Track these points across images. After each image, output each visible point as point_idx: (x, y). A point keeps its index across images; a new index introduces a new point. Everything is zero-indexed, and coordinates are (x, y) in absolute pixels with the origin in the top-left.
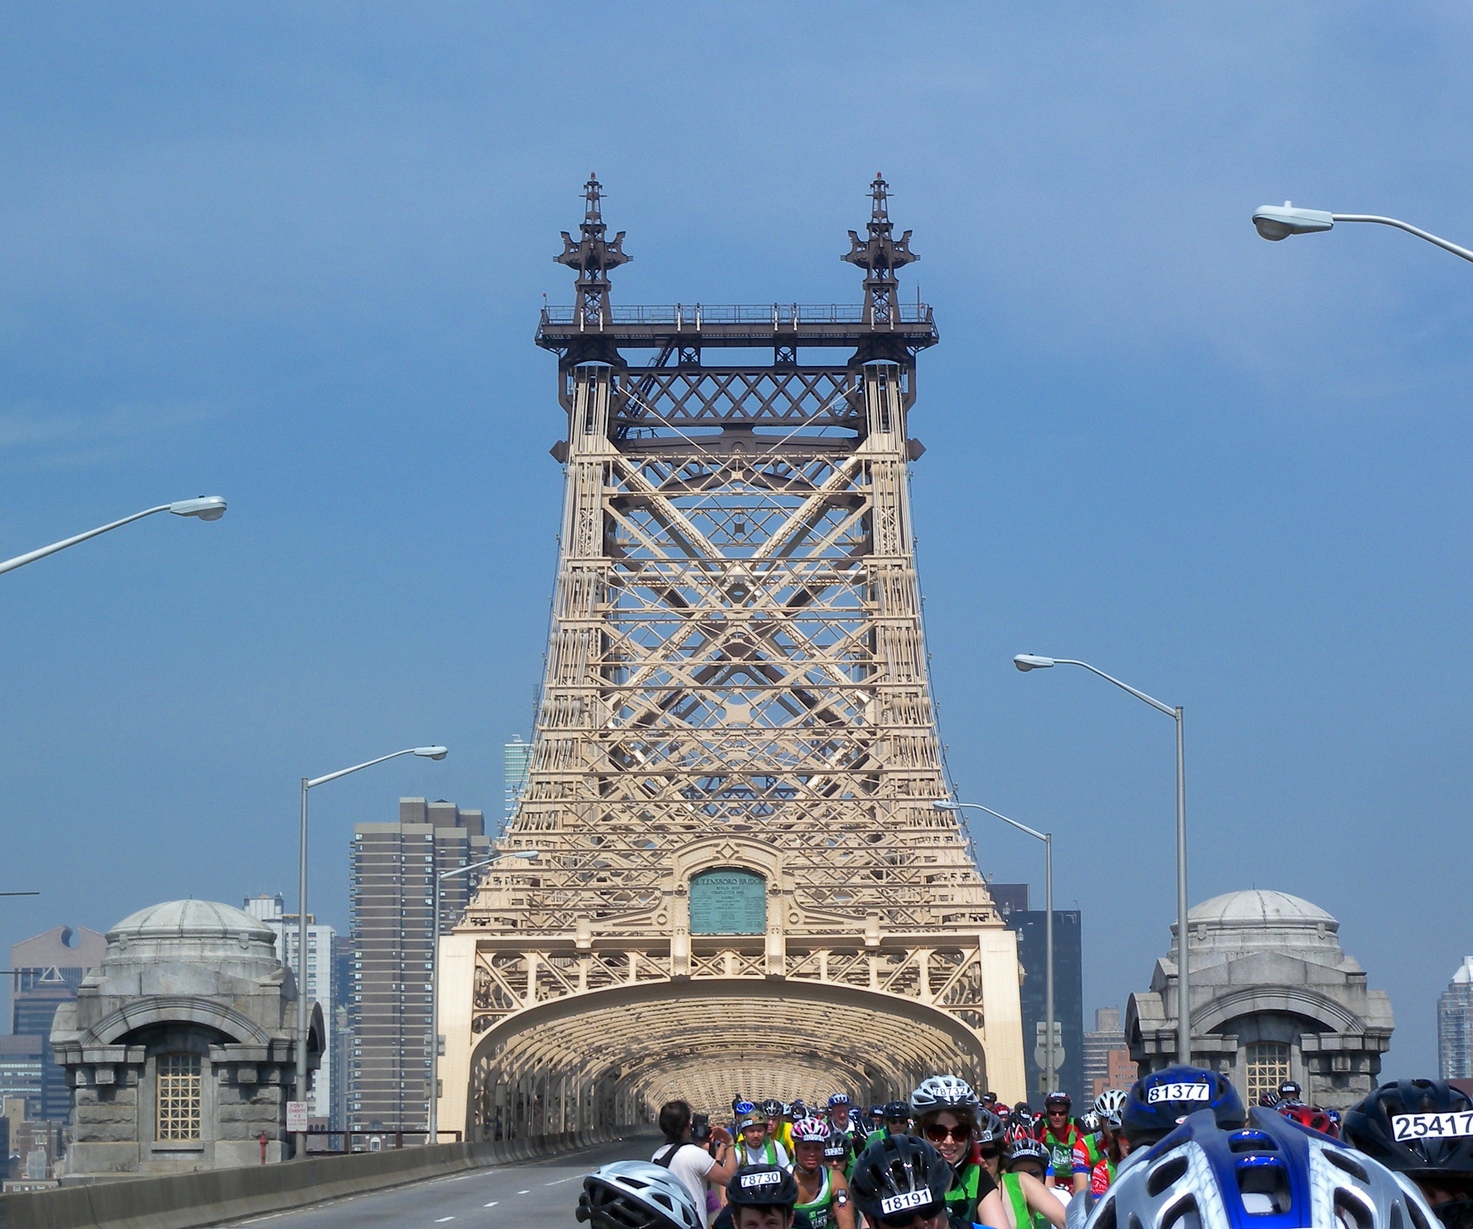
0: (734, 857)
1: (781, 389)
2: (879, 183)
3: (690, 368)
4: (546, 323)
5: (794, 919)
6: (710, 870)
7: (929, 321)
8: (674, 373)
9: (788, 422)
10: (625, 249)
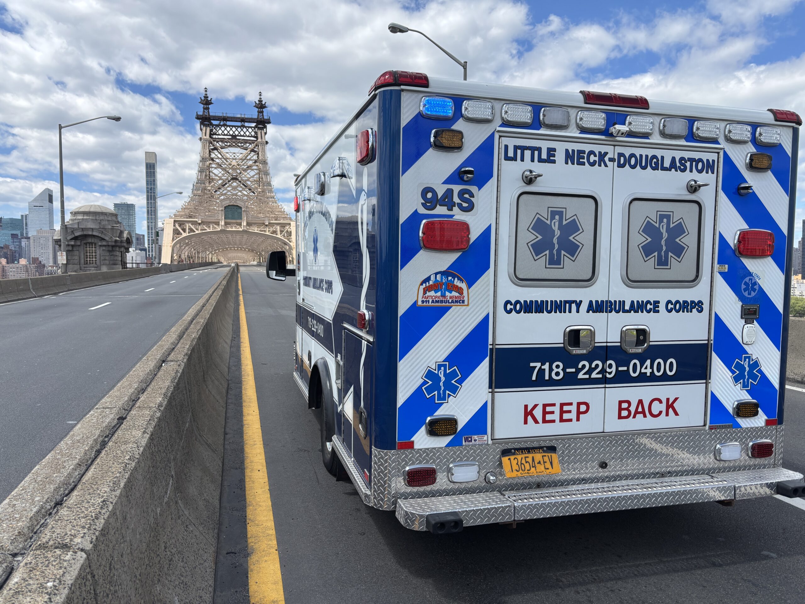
1: (242, 130)
2: (260, 92)
3: (224, 125)
4: (197, 115)
7: (269, 119)
8: (222, 126)
9: (243, 136)
10: (212, 102)
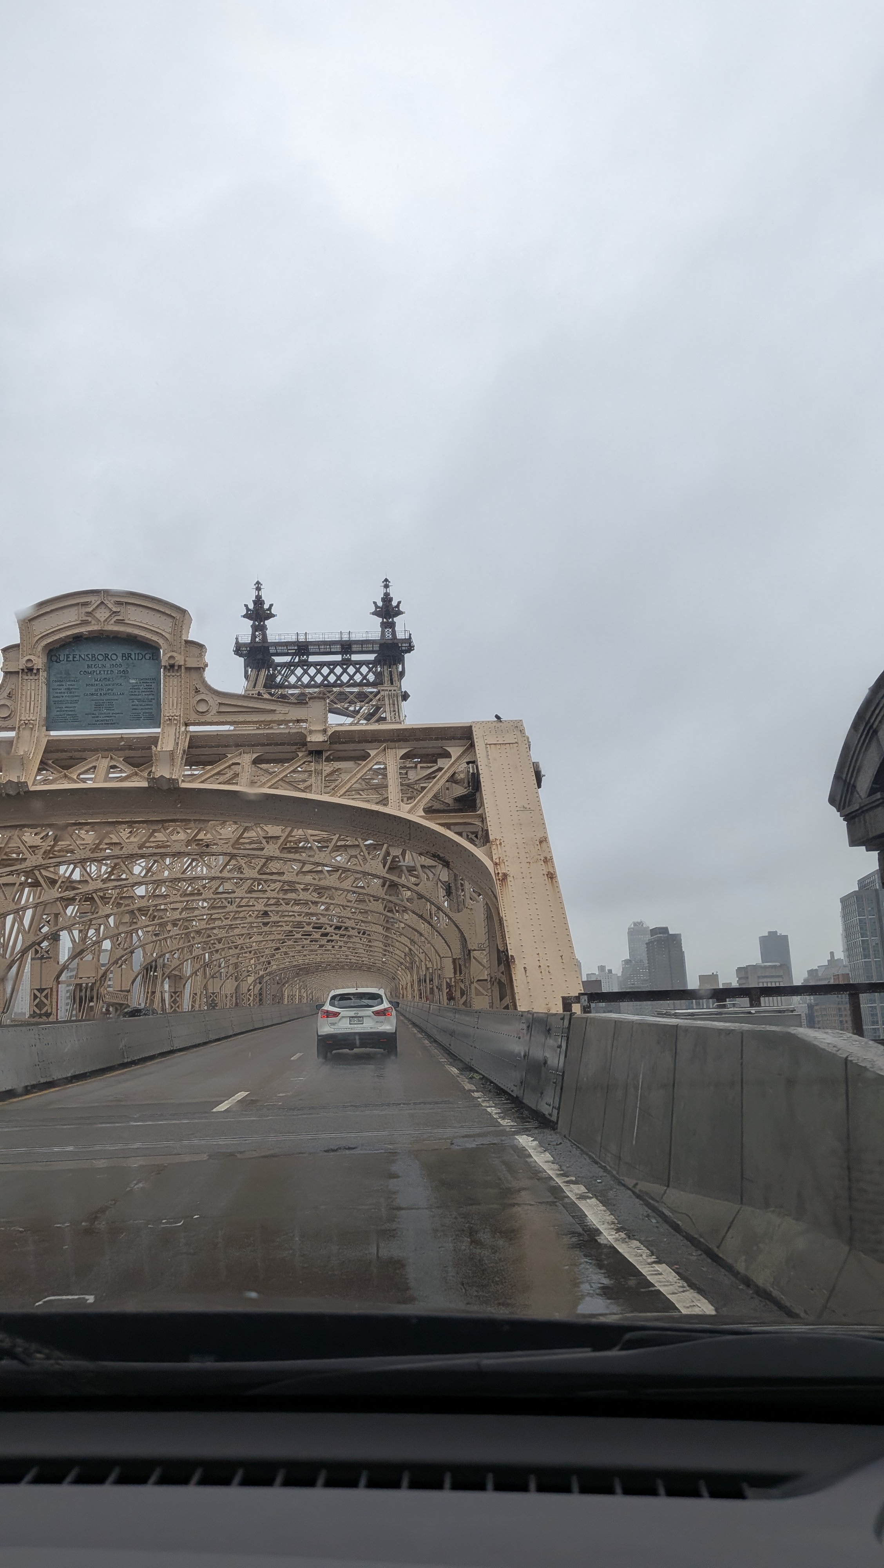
0: (112, 622)
1: (345, 671)
3: (303, 664)
4: (238, 644)
5: (202, 708)
6: (78, 639)
7: (410, 641)
8: (297, 666)
9: (348, 685)
